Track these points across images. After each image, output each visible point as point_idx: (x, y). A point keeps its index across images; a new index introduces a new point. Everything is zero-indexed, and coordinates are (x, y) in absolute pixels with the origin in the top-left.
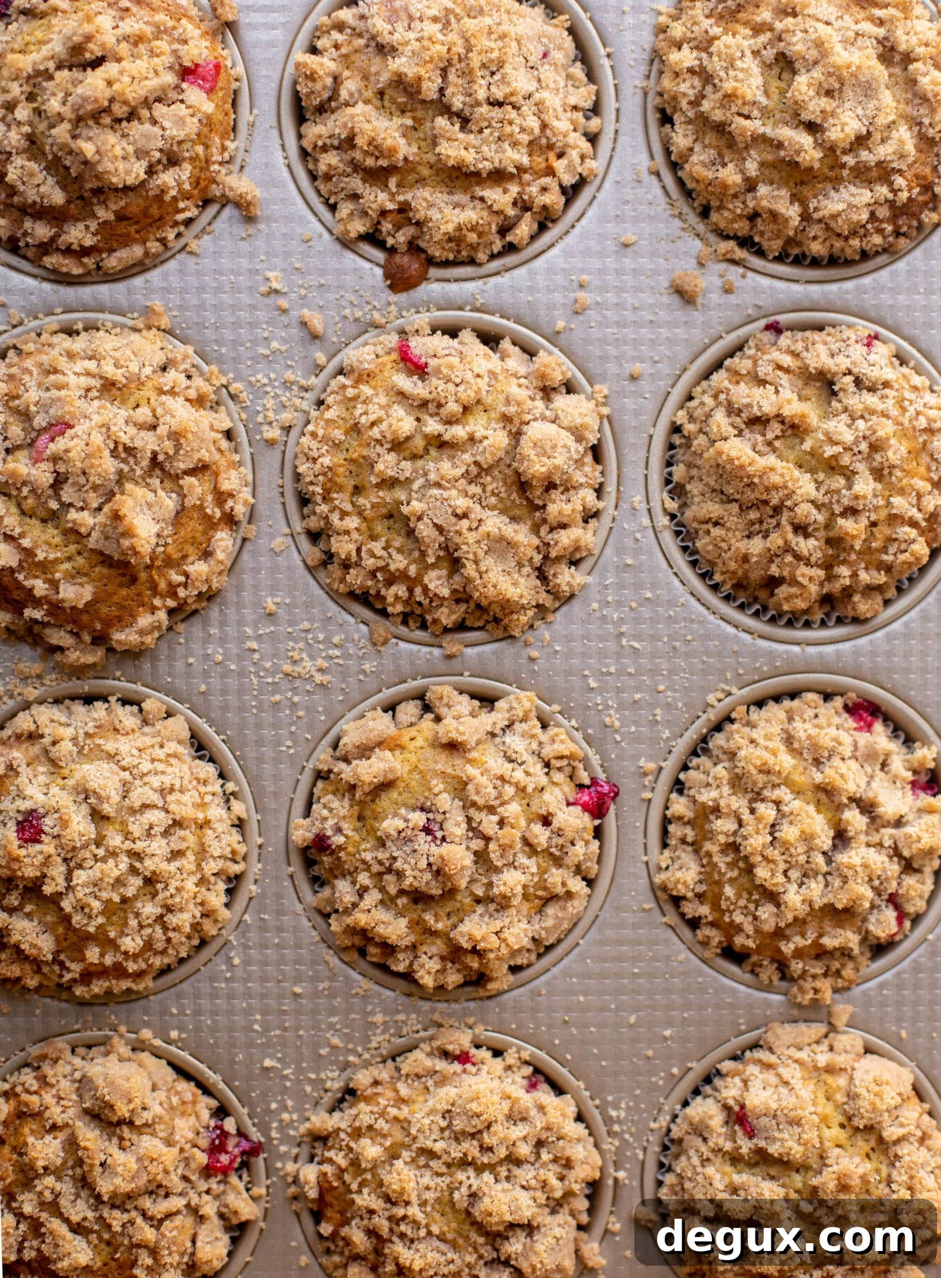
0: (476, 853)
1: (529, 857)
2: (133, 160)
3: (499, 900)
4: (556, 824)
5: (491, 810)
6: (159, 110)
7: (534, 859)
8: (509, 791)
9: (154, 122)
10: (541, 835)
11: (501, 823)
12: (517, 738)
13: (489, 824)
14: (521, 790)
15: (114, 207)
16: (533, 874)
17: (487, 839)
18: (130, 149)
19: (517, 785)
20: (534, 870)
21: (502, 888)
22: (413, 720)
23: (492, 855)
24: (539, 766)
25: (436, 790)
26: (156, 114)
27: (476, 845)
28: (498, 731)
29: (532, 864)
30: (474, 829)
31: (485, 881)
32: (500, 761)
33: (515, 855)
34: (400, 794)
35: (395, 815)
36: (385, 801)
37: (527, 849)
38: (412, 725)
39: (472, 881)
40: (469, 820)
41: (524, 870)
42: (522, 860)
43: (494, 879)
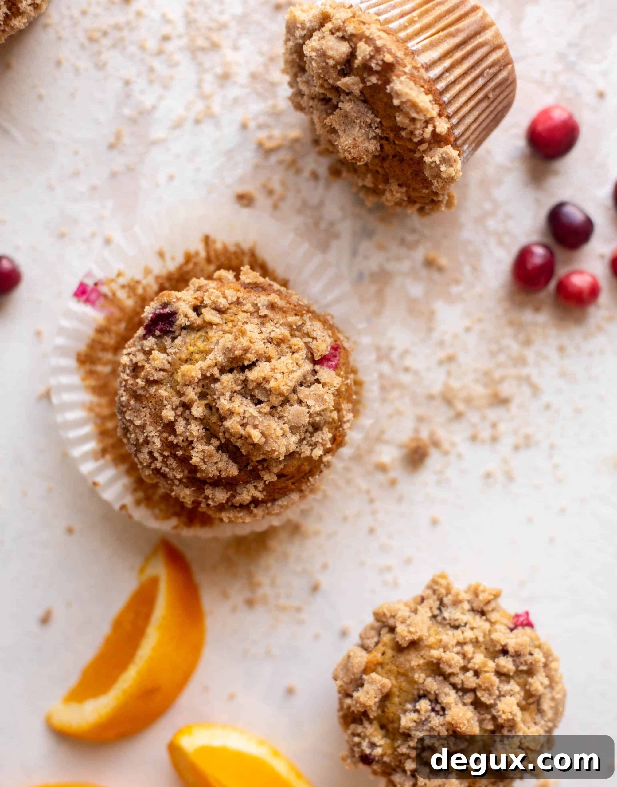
0: (472, 704)
1: (508, 682)
2: (289, 435)
3: (507, 724)
4: (511, 650)
5: (465, 669)
6: (303, 392)
7: (512, 682)
8: (469, 649)
9: (300, 402)
10: (506, 663)
11: (477, 674)
12: (451, 609)
13: (469, 679)
14: (476, 643)
15: (276, 470)
16: (519, 693)
17: (474, 690)
18: (286, 427)
19: (471, 641)
20: (517, 688)
21: (504, 717)
22: (376, 639)
23: (483, 699)
24: (478, 617)
25: (421, 681)
26: (301, 396)
27: (469, 698)
28: (436, 612)
29: (513, 686)
30: (462, 690)
31: (489, 717)
32: (451, 632)
33: (498, 689)
34: (399, 697)
35: (405, 711)
36: (392, 708)
37: (503, 678)
38: (377, 643)
39: (481, 722)
40: (454, 686)
41: (511, 694)
42: (506, 687)
43: (494, 712)
